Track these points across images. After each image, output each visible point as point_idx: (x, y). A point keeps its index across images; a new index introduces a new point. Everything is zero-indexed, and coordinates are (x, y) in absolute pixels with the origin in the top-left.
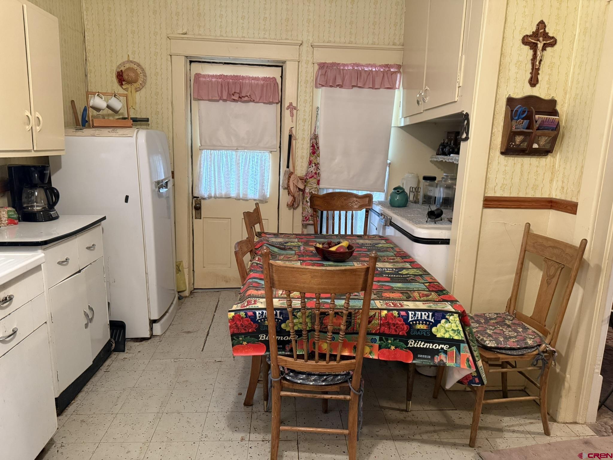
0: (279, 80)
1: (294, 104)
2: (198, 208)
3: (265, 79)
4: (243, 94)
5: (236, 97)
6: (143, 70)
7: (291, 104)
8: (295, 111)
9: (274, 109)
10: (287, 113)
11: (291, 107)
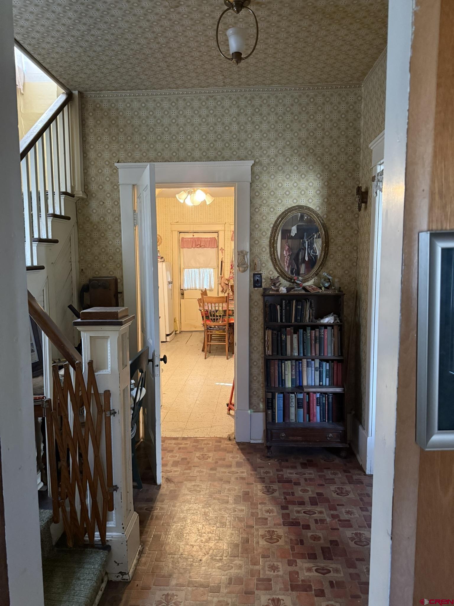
0: (217, 238)
1: (223, 248)
2: (183, 294)
3: (211, 238)
4: (202, 245)
5: (199, 246)
6: (161, 237)
7: (222, 248)
8: (223, 251)
9: (215, 250)
10: (220, 252)
11: (222, 249)
